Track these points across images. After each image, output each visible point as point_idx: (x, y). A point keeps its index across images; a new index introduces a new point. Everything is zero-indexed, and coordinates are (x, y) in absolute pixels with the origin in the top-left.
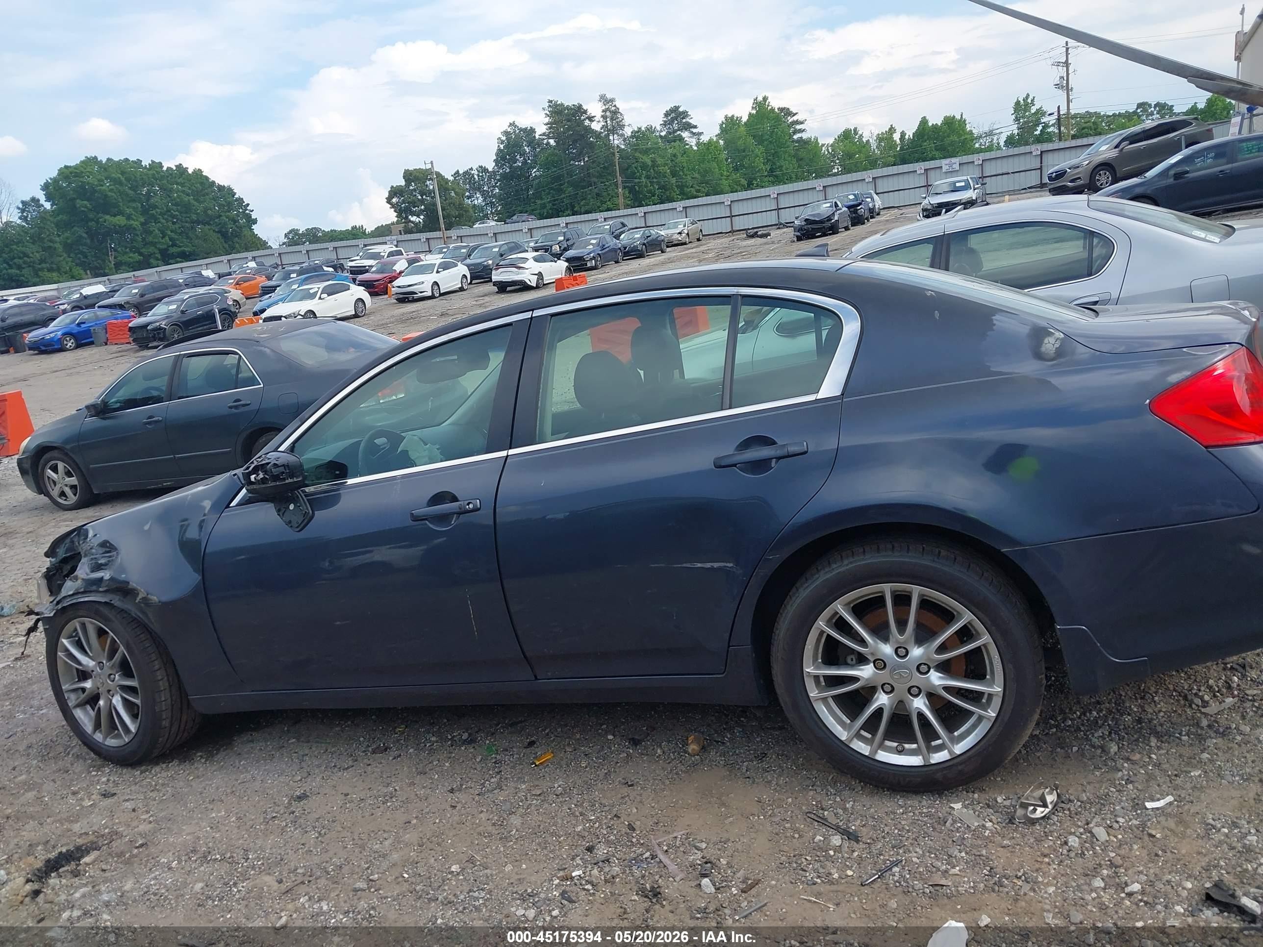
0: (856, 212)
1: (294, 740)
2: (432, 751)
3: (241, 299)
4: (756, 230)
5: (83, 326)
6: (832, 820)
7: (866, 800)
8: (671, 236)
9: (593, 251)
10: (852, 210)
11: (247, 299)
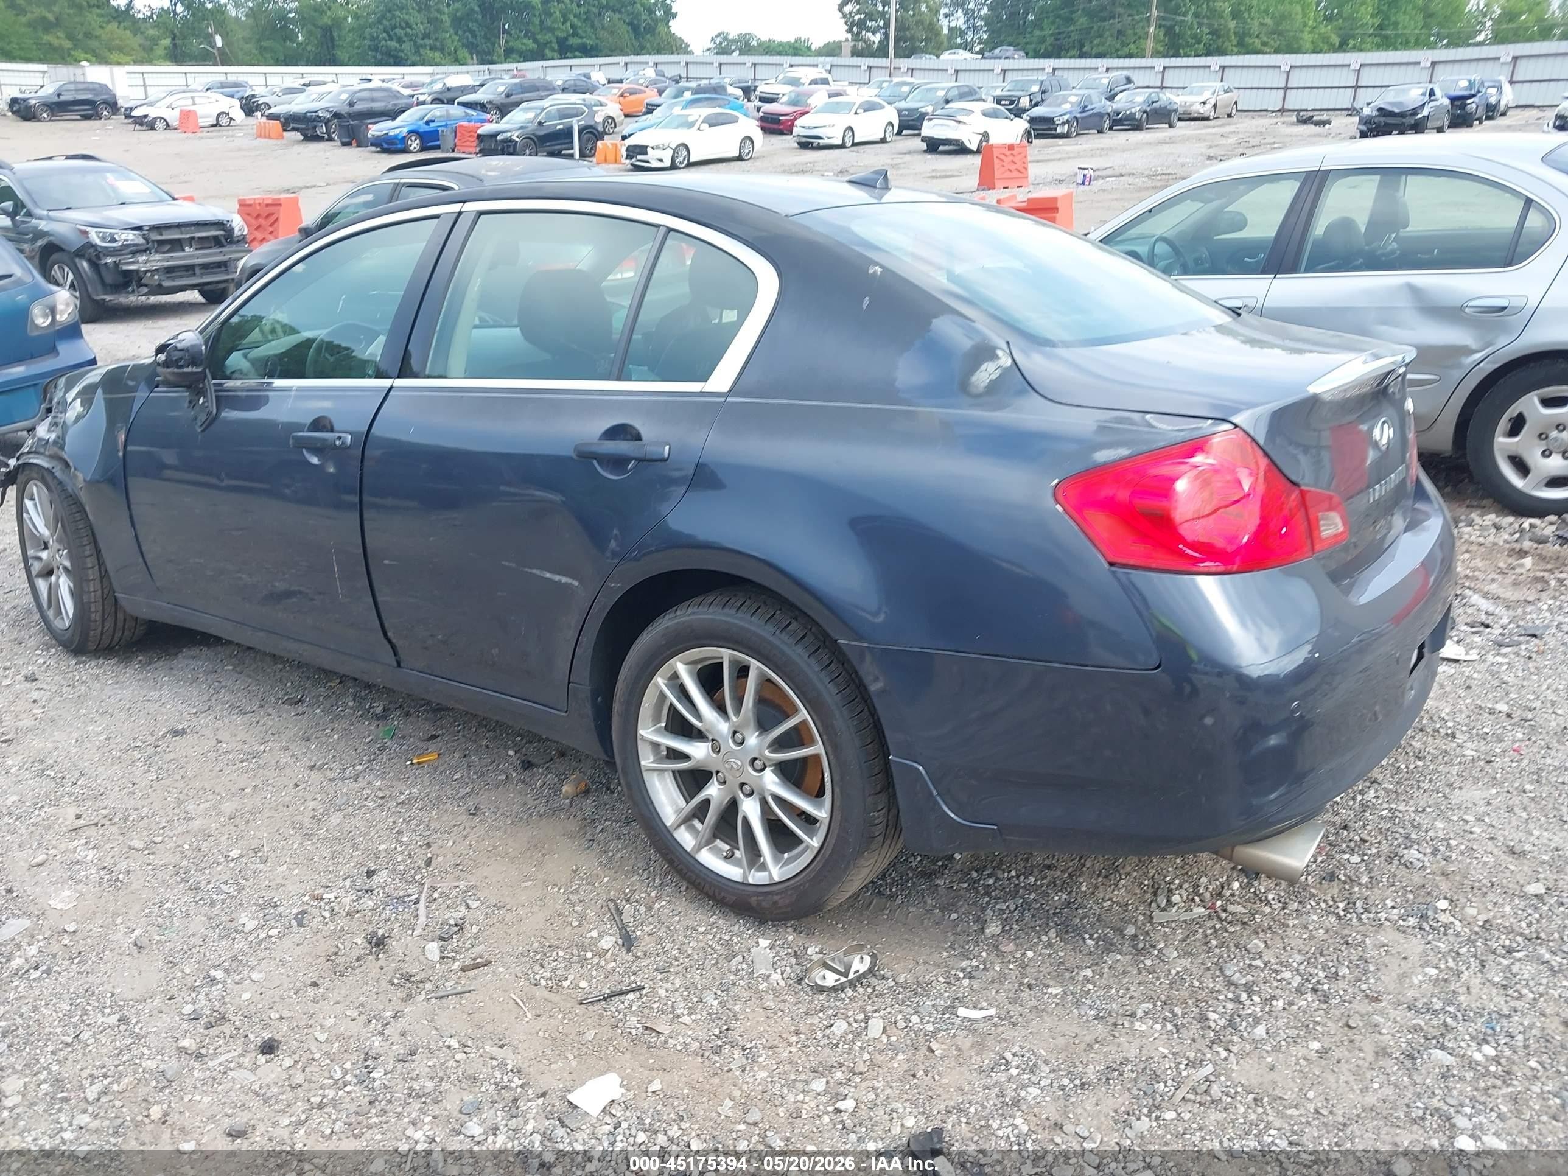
0: (1463, 107)
1: (231, 667)
2: (337, 717)
3: (618, 117)
4: (1311, 114)
5: (432, 125)
6: (626, 917)
7: (681, 904)
8: (1191, 105)
9: (1070, 112)
10: (1458, 103)
11: (626, 116)
